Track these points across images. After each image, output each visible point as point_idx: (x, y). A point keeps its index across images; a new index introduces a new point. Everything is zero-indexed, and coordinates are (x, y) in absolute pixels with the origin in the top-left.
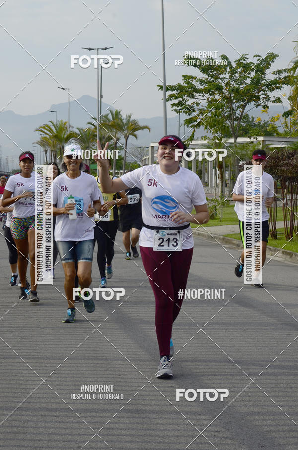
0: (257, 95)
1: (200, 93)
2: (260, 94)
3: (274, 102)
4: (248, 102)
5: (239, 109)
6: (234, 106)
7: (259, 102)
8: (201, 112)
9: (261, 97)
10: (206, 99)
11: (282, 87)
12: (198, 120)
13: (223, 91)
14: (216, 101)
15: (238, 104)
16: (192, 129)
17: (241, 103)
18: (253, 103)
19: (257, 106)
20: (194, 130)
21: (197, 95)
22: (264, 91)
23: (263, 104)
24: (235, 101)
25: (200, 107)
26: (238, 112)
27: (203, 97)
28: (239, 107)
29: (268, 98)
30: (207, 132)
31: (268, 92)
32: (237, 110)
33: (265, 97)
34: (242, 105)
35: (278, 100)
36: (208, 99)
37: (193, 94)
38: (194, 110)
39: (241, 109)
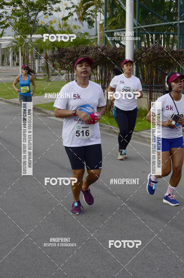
0: (45, 6)
1: (7, 5)
2: (47, 6)
3: (56, 11)
4: (39, 11)
5: (33, 16)
6: (30, 14)
7: (47, 12)
8: (8, 18)
9: (48, 8)
10: (12, 9)
11: (61, 2)
12: (6, 23)
13: (22, 4)
14: (18, 10)
15: (32, 13)
16: (2, 29)
17: (35, 12)
18: (42, 12)
19: (45, 14)
20: (3, 30)
21: (5, 7)
22: (49, 4)
23: (49, 13)
24: (30, 10)
25: (7, 15)
26: (33, 18)
27: (9, 8)
28: (33, 15)
29: (52, 9)
30: (12, 31)
31: (52, 5)
32: (32, 16)
33: (50, 8)
34: (35, 13)
35: (59, 10)
36: (13, 9)
37: (3, 6)
38: (3, 17)
39: (34, 16)
